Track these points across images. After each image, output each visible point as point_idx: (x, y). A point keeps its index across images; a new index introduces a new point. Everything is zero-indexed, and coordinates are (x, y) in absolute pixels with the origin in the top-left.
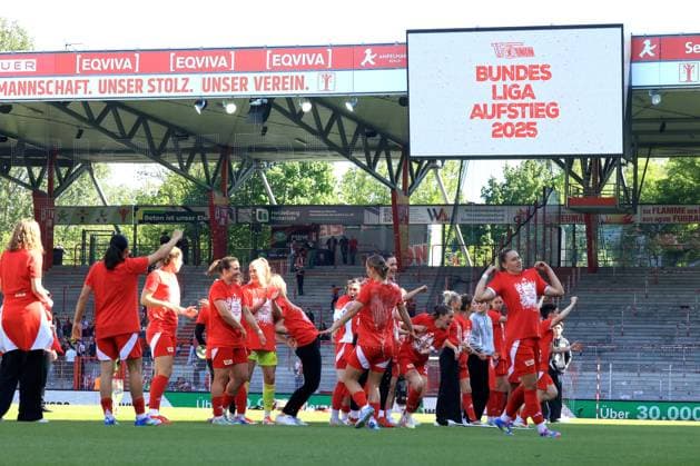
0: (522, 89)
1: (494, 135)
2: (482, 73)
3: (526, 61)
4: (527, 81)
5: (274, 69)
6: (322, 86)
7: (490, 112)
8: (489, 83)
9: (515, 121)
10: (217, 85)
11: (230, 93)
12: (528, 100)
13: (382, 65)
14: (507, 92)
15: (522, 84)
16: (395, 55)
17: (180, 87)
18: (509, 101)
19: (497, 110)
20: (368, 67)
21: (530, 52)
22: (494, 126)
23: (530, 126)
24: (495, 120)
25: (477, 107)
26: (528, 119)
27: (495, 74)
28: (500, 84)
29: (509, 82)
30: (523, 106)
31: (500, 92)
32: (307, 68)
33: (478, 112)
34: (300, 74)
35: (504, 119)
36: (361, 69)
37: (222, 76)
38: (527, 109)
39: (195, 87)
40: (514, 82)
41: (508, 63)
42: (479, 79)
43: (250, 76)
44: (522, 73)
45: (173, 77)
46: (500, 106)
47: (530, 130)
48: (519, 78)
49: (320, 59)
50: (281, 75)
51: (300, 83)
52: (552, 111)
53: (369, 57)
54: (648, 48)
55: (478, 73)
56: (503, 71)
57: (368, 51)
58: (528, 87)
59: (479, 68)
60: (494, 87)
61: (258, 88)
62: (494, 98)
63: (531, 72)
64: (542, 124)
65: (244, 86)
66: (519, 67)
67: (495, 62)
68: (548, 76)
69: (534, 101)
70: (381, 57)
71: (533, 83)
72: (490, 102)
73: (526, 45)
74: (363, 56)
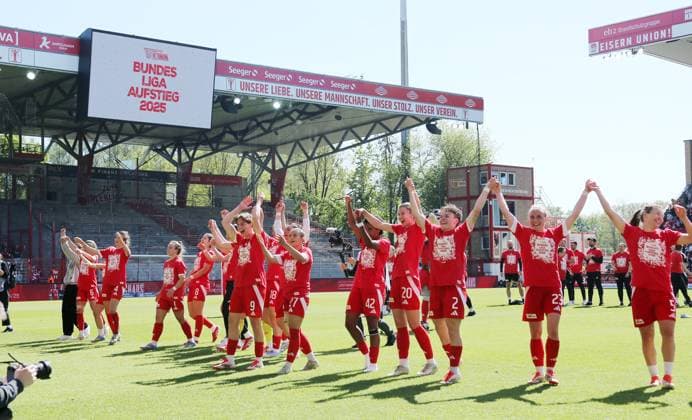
0: (159, 81)
1: (141, 109)
2: (137, 66)
3: (163, 63)
4: (163, 76)
6: (12, 59)
7: (140, 93)
8: (141, 74)
9: (154, 101)
12: (162, 88)
13: (54, 50)
14: (151, 82)
15: (160, 77)
16: (63, 45)
18: (151, 87)
19: (145, 93)
20: (44, 49)
22: (143, 102)
23: (162, 105)
24: (142, 99)
25: (132, 88)
26: (161, 101)
27: (144, 69)
28: (147, 75)
29: (152, 75)
30: (159, 92)
31: (147, 81)
32: (1, 43)
33: (133, 92)
35: (148, 99)
36: (38, 49)
38: (162, 94)
40: (156, 76)
41: (153, 62)
42: (135, 70)
44: (160, 70)
46: (146, 90)
47: (160, 108)
48: (158, 74)
52: (174, 97)
53: (45, 43)
55: (135, 66)
56: (150, 68)
57: (45, 38)
58: (163, 80)
59: (135, 63)
60: (144, 77)
62: (143, 84)
63: (165, 71)
64: (170, 105)
66: (159, 66)
67: (145, 61)
68: (174, 74)
69: (166, 90)
70: (54, 44)
71: (165, 78)
72: (141, 87)
73: (165, 53)
74: (41, 41)
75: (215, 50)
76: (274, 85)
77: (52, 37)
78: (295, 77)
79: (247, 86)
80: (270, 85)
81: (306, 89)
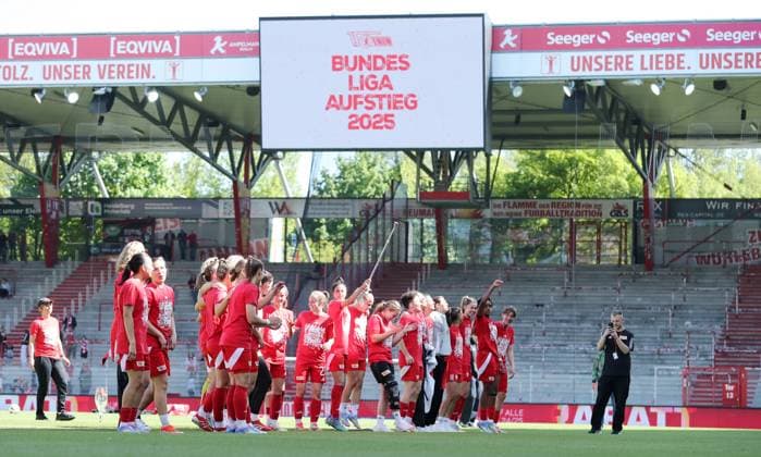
0: (379, 79)
1: (350, 127)
2: (338, 63)
3: (384, 51)
4: (385, 72)
5: (118, 56)
6: (170, 75)
7: (346, 103)
8: (345, 73)
9: (371, 113)
10: (58, 72)
11: (72, 81)
12: (385, 91)
13: (232, 53)
14: (364, 84)
15: (379, 75)
16: (245, 43)
17: (19, 74)
18: (366, 92)
19: (354, 102)
20: (218, 55)
21: (388, 41)
22: (351, 117)
23: (388, 118)
24: (352, 111)
25: (333, 98)
26: (385, 110)
27: (351, 65)
28: (356, 74)
29: (366, 73)
30: (380, 97)
31: (356, 83)
32: (154, 55)
33: (333, 103)
34: (146, 62)
35: (361, 111)
36: (209, 56)
37: (64, 63)
38: (385, 101)
39: (34, 75)
40: (373, 72)
41: (365, 52)
42: (334, 69)
43: (94, 64)
44: (379, 63)
45: (11, 64)
46: (356, 97)
47: (388, 123)
48: (376, 68)
49: (167, 47)
50: (126, 62)
51: (146, 71)
52: (411, 103)
53: (219, 45)
54: (509, 39)
55: (334, 63)
56: (360, 61)
57: (218, 39)
58: (386, 77)
59: (334, 58)
60: (351, 77)
61: (102, 77)
62: (350, 89)
63: (389, 62)
64: (400, 116)
65: (87, 74)
66: (376, 57)
67: (351, 52)
68: (406, 66)
69: (391, 92)
70: (231, 45)
71: (390, 74)
72: (346, 93)
73: (384, 34)
74: (213, 44)
75: (482, 15)
76: (647, 53)
77: (230, 36)
78: (697, 34)
79: (587, 63)
80: (637, 54)
81: (724, 51)
